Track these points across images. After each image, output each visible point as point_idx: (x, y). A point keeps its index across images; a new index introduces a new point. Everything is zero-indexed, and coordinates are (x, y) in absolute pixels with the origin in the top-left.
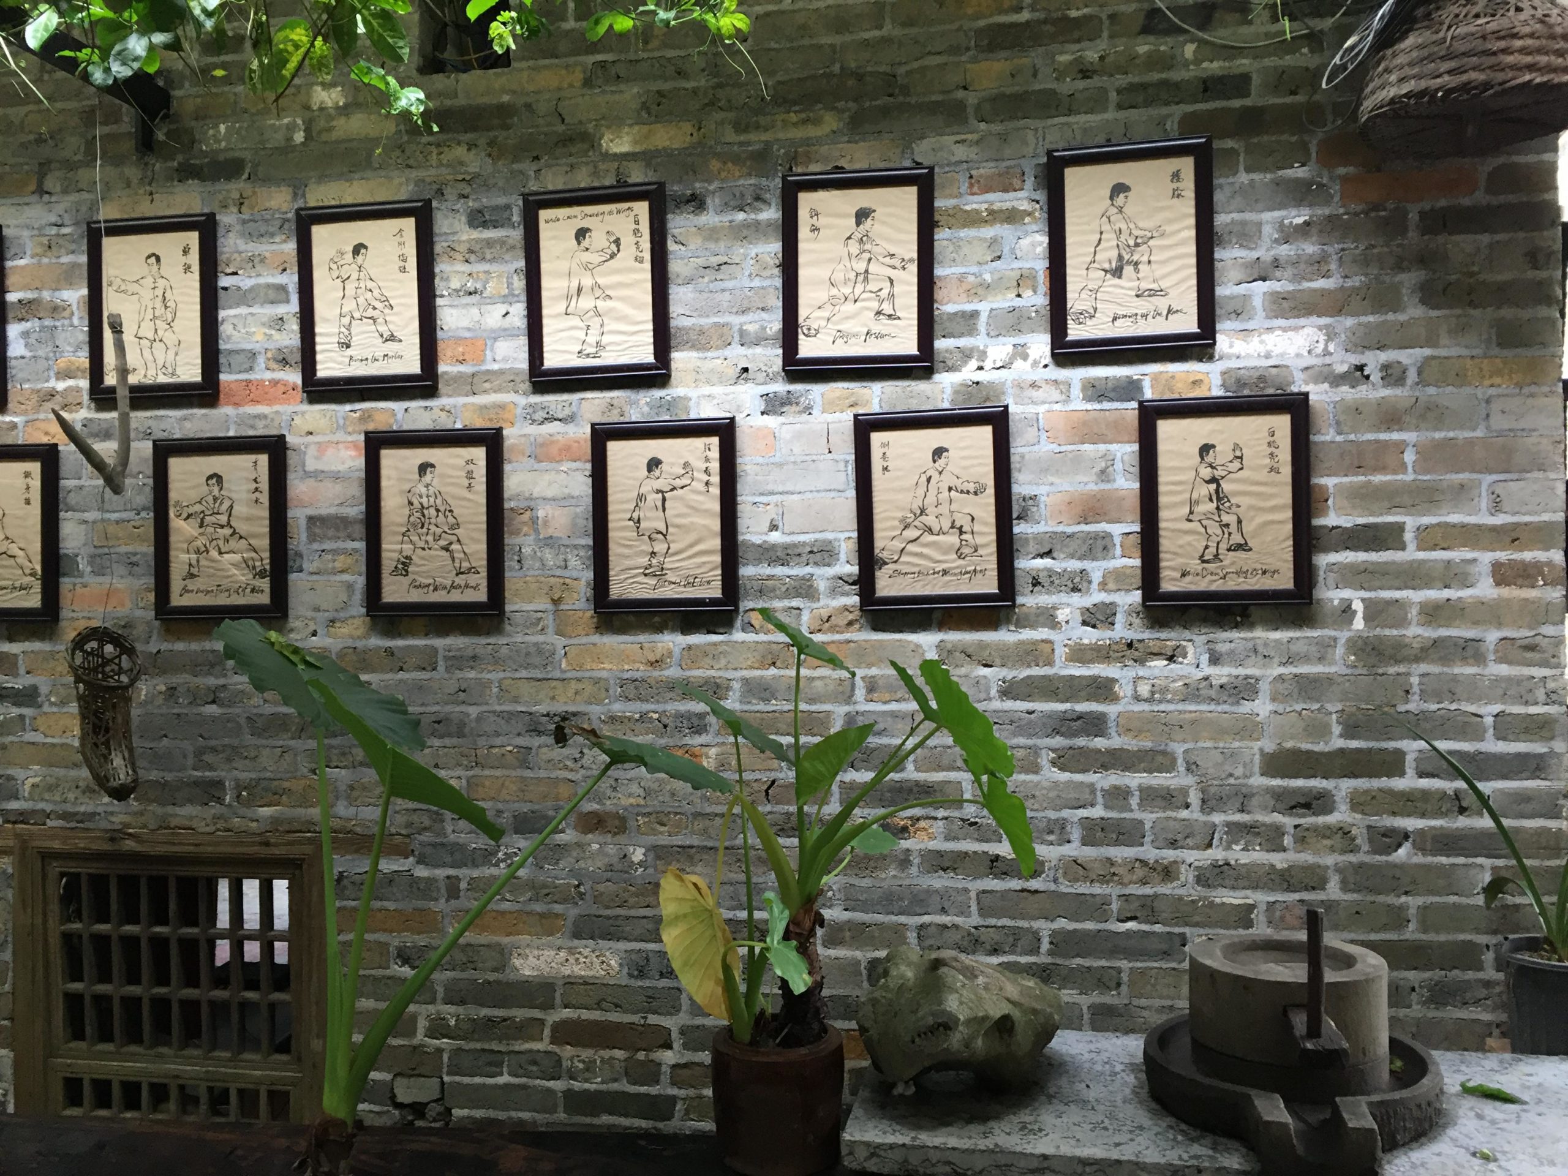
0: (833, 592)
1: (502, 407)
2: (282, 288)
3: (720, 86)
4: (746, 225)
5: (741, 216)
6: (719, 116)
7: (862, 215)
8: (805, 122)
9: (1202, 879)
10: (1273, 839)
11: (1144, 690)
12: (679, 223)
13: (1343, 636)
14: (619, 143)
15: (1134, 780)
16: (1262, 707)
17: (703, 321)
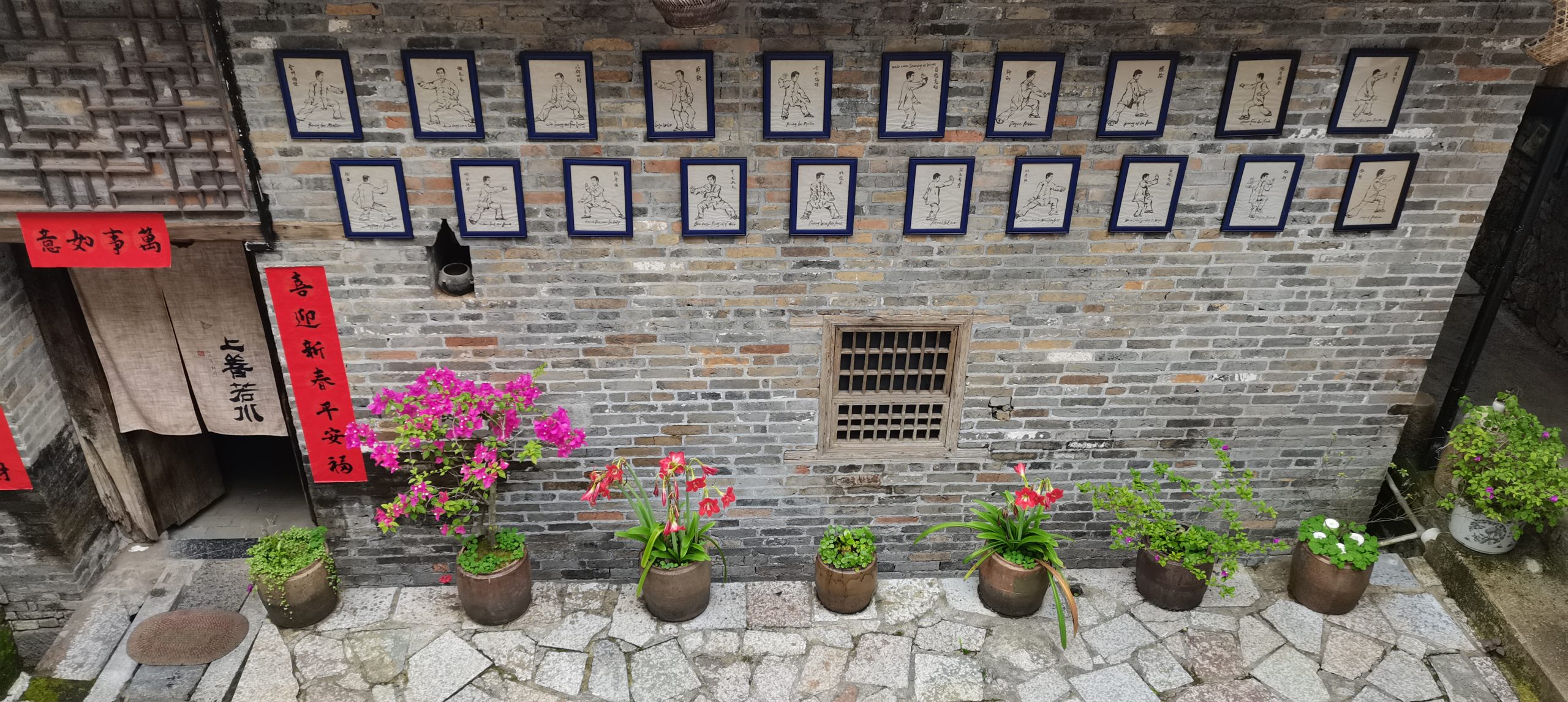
0: (1211, 223)
1: (1081, 146)
2: (981, 89)
3: (1213, 7)
4: (1210, 71)
5: (1209, 67)
6: (1209, 21)
7: (1030, 73)
8: (1248, 27)
9: (1324, 321)
10: (1352, 306)
11: (1323, 258)
12: (1181, 69)
13: (1401, 239)
14: (1159, 30)
15: (1309, 289)
16: (1364, 264)
17: (1182, 113)
